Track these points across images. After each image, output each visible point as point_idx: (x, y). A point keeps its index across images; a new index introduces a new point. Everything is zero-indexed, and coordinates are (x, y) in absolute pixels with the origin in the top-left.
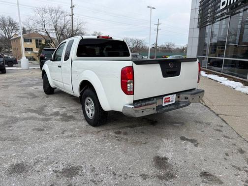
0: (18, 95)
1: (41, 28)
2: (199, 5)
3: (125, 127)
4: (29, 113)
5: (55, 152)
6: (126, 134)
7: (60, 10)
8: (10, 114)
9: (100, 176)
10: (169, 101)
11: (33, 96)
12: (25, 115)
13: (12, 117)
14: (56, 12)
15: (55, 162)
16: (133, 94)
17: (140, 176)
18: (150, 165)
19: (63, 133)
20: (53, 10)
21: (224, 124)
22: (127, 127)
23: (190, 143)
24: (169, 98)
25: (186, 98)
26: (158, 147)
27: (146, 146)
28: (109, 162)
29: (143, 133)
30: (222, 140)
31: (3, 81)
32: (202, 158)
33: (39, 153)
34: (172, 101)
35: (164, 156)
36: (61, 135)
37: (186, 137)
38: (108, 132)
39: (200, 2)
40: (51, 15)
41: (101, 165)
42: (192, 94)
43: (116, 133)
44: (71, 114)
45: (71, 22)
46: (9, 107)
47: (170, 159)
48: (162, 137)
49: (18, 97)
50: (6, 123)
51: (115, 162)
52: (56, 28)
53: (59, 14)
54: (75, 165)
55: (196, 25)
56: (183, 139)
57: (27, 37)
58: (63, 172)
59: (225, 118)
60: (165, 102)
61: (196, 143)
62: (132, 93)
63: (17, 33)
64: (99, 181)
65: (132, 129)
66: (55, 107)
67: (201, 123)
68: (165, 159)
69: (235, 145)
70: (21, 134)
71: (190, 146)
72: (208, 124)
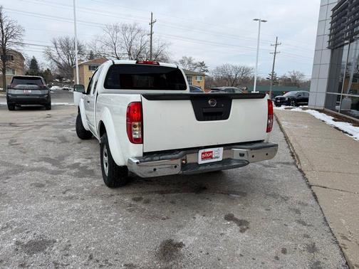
0: (46, 138)
1: (111, 51)
2: (331, 13)
3: (152, 192)
4: (43, 162)
5: (37, 217)
6: (147, 202)
7: (136, 27)
8: (19, 162)
9: (69, 257)
10: (211, 157)
11: (64, 140)
12: (36, 165)
13: (18, 166)
14: (132, 30)
15: (26, 231)
16: (142, 143)
17: (125, 265)
18: (149, 252)
19: (64, 193)
20: (126, 28)
21: (312, 202)
22: (156, 192)
23: (235, 225)
24: (211, 152)
25: (242, 155)
26: (180, 227)
27: (164, 223)
28: (95, 240)
29: (173, 202)
30: (293, 226)
31: (41, 120)
32: (239, 252)
33: (16, 216)
34: (217, 157)
35: (181, 240)
36: (61, 195)
37: (236, 216)
38: (125, 197)
39: (333, 10)
40: (124, 34)
41: (83, 242)
42: (251, 149)
43: (134, 199)
44: (92, 168)
45: (149, 43)
46: (25, 153)
47: (187, 246)
48: (198, 212)
49: (44, 140)
50: (7, 173)
51: (104, 241)
52: (129, 52)
53: (134, 33)
54: (49, 238)
55: (327, 45)
56: (229, 218)
57: (93, 64)
58: (26, 246)
59: (319, 192)
60: (203, 159)
61: (245, 227)
62: (140, 141)
63: (83, 59)
64: (62, 265)
65: (161, 196)
66: (80, 156)
67: (274, 196)
68: (181, 245)
69: (308, 237)
70: (13, 188)
71: (232, 230)
72: (285, 199)
